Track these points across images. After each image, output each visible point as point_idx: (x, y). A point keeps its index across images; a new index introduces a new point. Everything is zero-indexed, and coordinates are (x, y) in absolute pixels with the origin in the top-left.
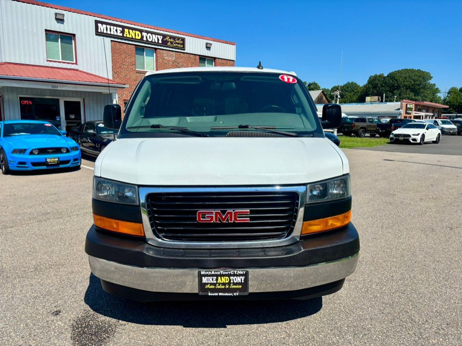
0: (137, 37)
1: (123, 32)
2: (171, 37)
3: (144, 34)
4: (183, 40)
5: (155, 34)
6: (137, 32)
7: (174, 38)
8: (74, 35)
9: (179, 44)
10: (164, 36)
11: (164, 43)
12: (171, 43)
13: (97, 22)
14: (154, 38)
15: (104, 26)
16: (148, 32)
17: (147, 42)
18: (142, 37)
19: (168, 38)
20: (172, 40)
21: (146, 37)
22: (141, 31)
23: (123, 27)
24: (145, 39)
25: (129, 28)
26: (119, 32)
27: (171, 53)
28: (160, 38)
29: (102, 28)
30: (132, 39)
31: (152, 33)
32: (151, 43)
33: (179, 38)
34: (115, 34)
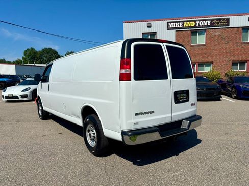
0: (192, 25)
1: (183, 25)
2: (217, 20)
3: (197, 22)
4: (228, 20)
5: (205, 20)
6: (192, 23)
7: (220, 20)
8: (156, 32)
9: (224, 23)
10: (212, 20)
11: (212, 24)
12: (218, 23)
13: (168, 23)
14: (205, 23)
15: (172, 24)
16: (200, 21)
17: (199, 26)
18: (196, 24)
19: (215, 21)
20: (218, 22)
21: (199, 24)
22: (195, 21)
23: (183, 22)
24: (197, 25)
25: (187, 21)
26: (180, 25)
27: (218, 30)
28: (209, 22)
29: (171, 25)
30: (189, 27)
31: (203, 21)
32: (203, 27)
33: (224, 19)
34: (178, 26)
